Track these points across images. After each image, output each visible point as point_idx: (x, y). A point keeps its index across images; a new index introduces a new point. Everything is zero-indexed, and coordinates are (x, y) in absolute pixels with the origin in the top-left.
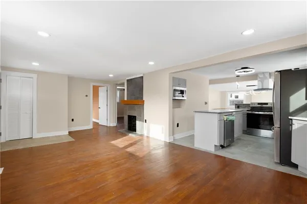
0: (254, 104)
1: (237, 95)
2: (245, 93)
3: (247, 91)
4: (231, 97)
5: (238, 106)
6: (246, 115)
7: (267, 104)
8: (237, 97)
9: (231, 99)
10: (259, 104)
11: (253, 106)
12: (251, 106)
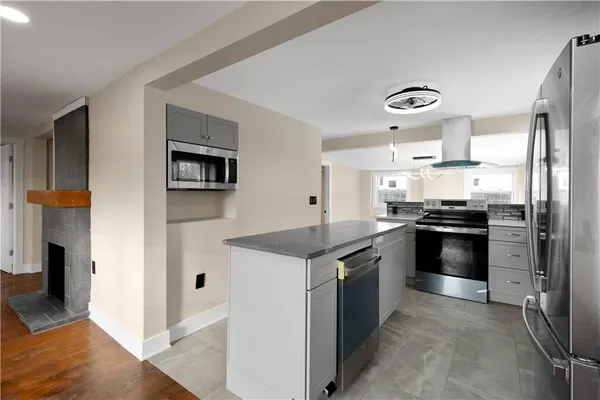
0: (434, 202)
1: (392, 179)
2: (409, 174)
3: (414, 170)
4: (382, 184)
5: (394, 208)
6: (414, 236)
7: (463, 203)
8: (393, 184)
9: (381, 188)
10: (444, 203)
11: (430, 207)
12: (425, 207)
